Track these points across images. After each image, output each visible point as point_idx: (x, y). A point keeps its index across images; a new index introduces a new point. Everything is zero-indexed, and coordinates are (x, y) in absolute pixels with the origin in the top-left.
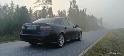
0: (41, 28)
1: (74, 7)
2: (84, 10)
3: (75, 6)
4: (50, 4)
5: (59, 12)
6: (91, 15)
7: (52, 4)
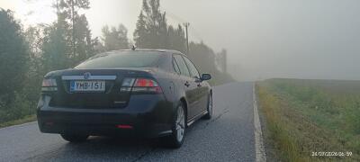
0: (126, 87)
1: (154, 18)
2: (180, 27)
3: (157, 16)
4: (83, 7)
5: (105, 30)
6: (199, 42)
7: (88, 8)
